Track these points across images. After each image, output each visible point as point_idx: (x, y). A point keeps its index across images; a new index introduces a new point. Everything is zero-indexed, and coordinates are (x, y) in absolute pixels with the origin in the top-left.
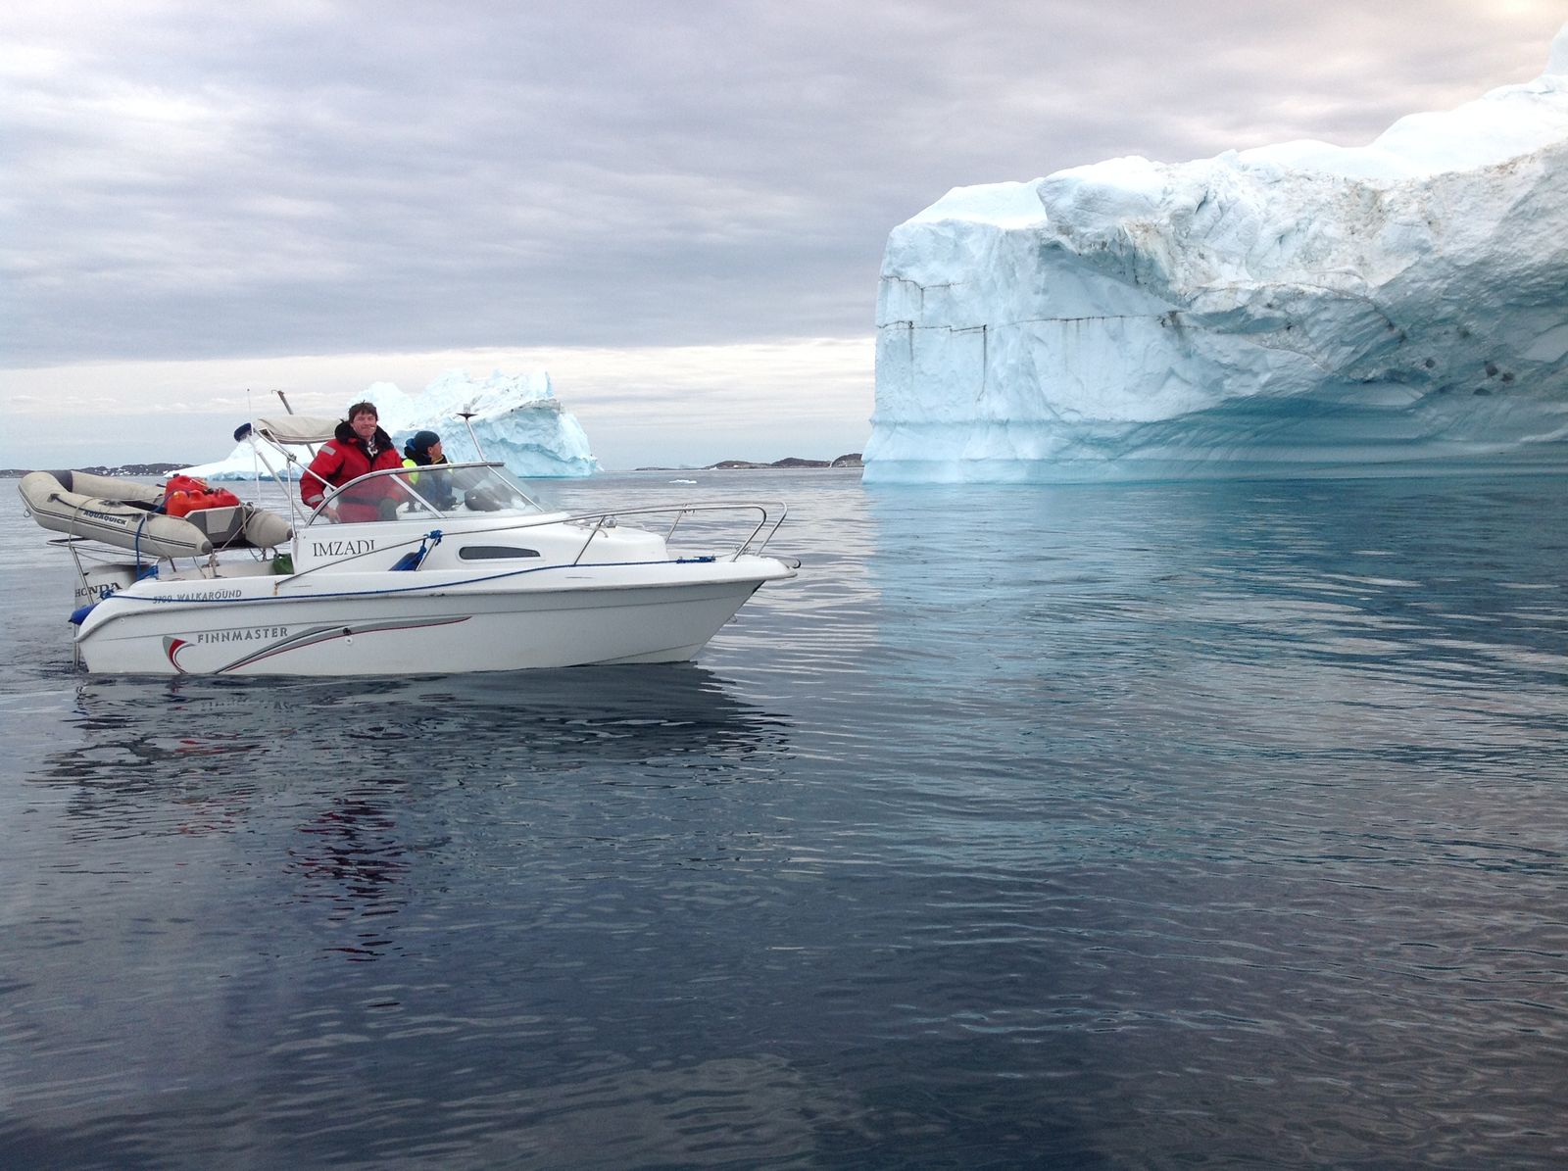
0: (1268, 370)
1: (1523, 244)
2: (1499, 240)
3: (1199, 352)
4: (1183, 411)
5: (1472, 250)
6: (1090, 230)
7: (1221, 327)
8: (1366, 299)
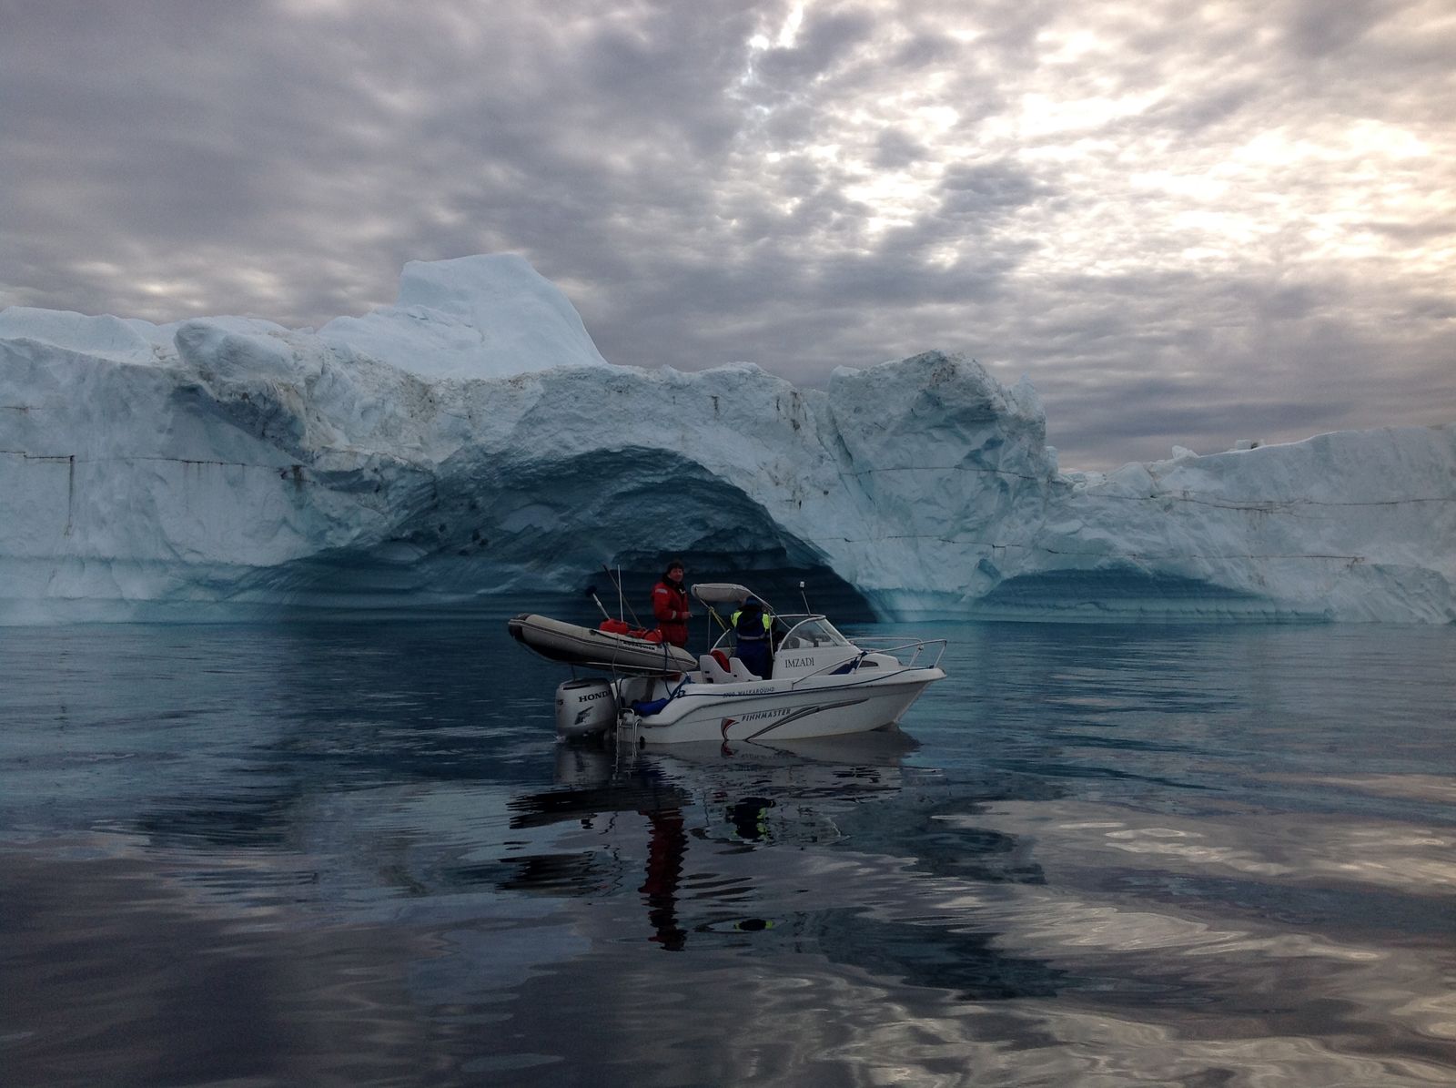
0: (359, 525)
1: (528, 443)
2: (516, 437)
3: (314, 504)
4: (290, 558)
5: (498, 443)
6: (231, 379)
7: (335, 484)
8: (430, 472)
